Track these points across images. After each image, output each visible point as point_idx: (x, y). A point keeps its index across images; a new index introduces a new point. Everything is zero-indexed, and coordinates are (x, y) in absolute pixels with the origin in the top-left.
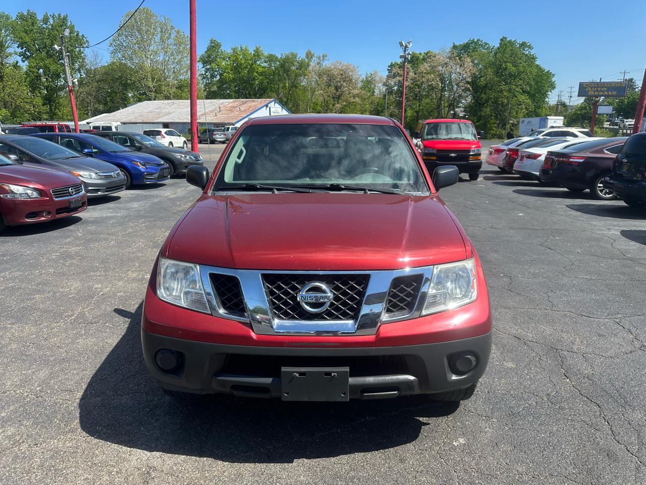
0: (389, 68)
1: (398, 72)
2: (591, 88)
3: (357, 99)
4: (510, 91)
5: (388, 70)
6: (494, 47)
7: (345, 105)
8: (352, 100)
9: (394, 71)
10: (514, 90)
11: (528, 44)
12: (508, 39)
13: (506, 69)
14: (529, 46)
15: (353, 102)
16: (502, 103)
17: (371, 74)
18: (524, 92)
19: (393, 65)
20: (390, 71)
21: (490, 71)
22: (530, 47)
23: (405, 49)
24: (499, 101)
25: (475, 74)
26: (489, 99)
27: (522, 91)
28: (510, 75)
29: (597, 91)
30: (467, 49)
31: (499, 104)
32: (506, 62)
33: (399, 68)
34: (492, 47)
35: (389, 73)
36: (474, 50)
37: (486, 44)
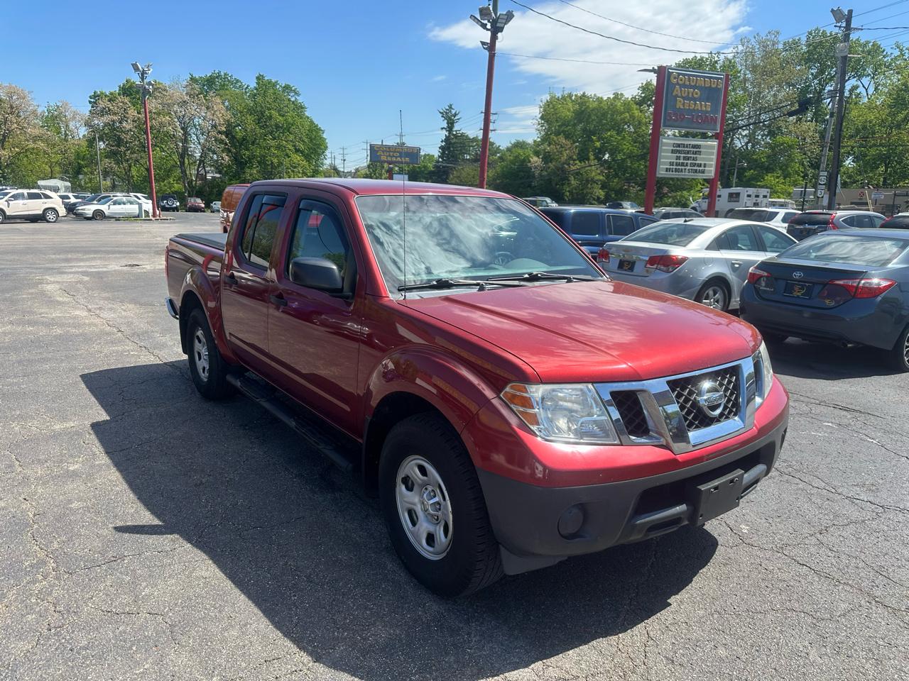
0: (93, 100)
1: (109, 108)
2: (383, 152)
3: (41, 145)
4: (278, 147)
5: (90, 102)
6: (248, 86)
7: (19, 153)
8: (31, 145)
9: (102, 104)
10: (285, 147)
11: (293, 88)
12: (266, 78)
13: (270, 118)
14: (294, 91)
15: (33, 149)
16: (272, 163)
17: (58, 107)
18: (297, 151)
19: (98, 96)
20: (94, 104)
21: (250, 119)
22: (297, 93)
23: (142, 75)
24: (267, 160)
25: (228, 121)
26: (254, 157)
27: (296, 149)
28: (277, 126)
29: (390, 156)
30: (211, 85)
31: (268, 165)
32: (269, 109)
33: (109, 101)
34: (246, 86)
35: (92, 107)
36: (223, 87)
37: (238, 81)
